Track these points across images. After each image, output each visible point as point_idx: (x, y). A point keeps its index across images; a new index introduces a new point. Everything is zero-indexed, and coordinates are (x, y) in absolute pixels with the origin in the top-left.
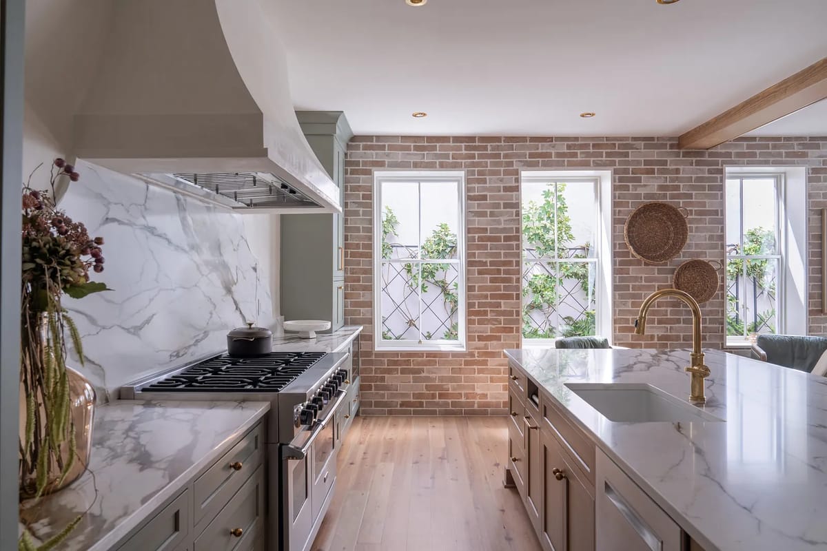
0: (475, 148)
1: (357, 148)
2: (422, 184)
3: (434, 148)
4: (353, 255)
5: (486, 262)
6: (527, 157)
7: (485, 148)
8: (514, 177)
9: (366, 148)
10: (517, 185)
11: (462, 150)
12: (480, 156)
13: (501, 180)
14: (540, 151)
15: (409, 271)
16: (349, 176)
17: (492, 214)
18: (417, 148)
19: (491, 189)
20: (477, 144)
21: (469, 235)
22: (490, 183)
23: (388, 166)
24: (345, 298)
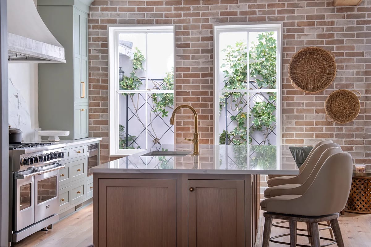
0: (182, 9)
1: (97, 9)
2: (148, 34)
3: (152, 9)
4: (94, 87)
5: (189, 92)
6: (219, 15)
7: (189, 9)
8: (209, 30)
9: (103, 10)
10: (211, 35)
11: (172, 11)
12: (185, 15)
13: (200, 33)
14: (228, 10)
15: (155, 99)
16: (91, 30)
17: (193, 58)
18: (139, 10)
19: (192, 39)
20: (183, 6)
21: (177, 73)
22: (192, 35)
23: (119, 23)
24: (89, 118)
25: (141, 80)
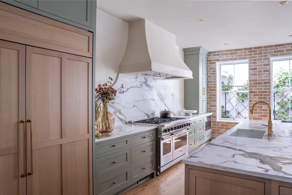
0: (252, 52)
1: (211, 55)
2: (235, 65)
3: (237, 53)
4: (210, 90)
5: (257, 92)
6: (273, 52)
7: (256, 51)
8: (268, 60)
9: (214, 55)
10: (269, 63)
11: (247, 53)
12: (254, 54)
13: (263, 62)
14: (279, 50)
15: (238, 95)
16: (208, 65)
17: (259, 74)
18: (231, 54)
19: (258, 66)
20: (253, 50)
21: (250, 82)
22: (258, 63)
23: (221, 61)
24: (207, 104)
25: (232, 86)
